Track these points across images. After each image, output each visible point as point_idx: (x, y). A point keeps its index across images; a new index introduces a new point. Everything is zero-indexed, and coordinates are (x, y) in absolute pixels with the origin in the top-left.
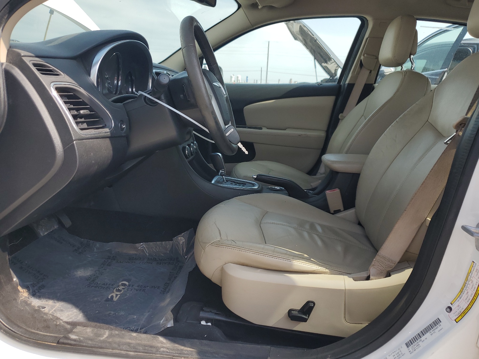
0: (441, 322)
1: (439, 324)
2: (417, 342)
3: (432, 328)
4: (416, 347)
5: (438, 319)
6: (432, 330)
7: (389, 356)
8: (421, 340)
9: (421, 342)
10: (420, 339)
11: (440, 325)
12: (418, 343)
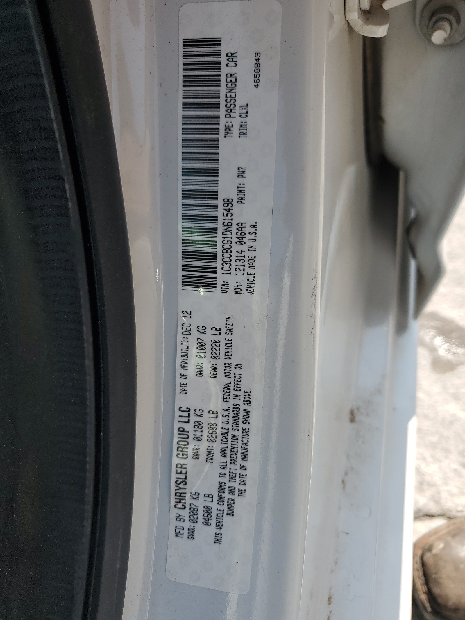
0: (217, 42)
1: (223, 59)
2: (220, 228)
3: (217, 106)
4: (240, 248)
5: (187, 43)
6: (222, 112)
7: (184, 391)
8: (228, 202)
9: (236, 209)
10: (220, 203)
11: (232, 56)
12: (228, 226)
